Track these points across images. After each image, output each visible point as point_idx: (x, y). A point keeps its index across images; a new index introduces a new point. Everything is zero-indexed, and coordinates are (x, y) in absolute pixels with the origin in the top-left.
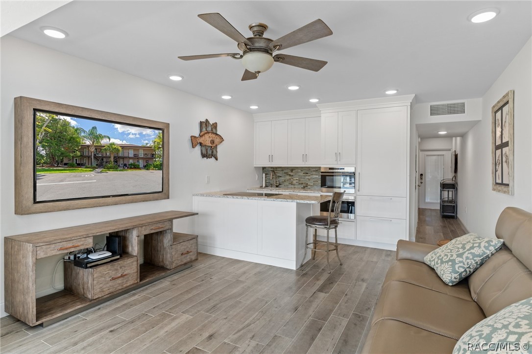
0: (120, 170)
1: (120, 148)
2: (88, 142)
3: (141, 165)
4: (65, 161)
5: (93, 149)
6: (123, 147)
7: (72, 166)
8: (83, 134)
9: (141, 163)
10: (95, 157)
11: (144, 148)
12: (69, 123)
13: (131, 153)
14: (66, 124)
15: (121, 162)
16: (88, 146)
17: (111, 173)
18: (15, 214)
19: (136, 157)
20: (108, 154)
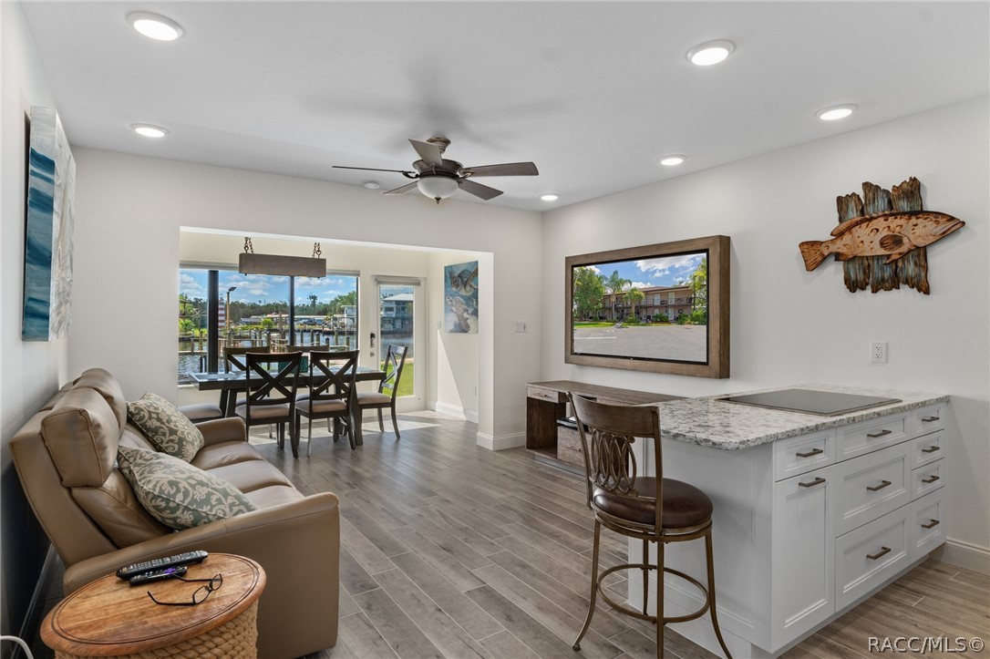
0: (643, 325)
1: (643, 294)
2: (609, 291)
3: (671, 317)
4: (591, 315)
5: (613, 299)
6: (647, 292)
7: (596, 320)
8: (605, 283)
9: (671, 314)
10: (616, 309)
11: (676, 289)
12: (594, 272)
13: (657, 300)
14: (592, 273)
15: (644, 313)
16: (609, 296)
17: (632, 328)
18: (566, 362)
19: (664, 305)
20: (629, 303)
